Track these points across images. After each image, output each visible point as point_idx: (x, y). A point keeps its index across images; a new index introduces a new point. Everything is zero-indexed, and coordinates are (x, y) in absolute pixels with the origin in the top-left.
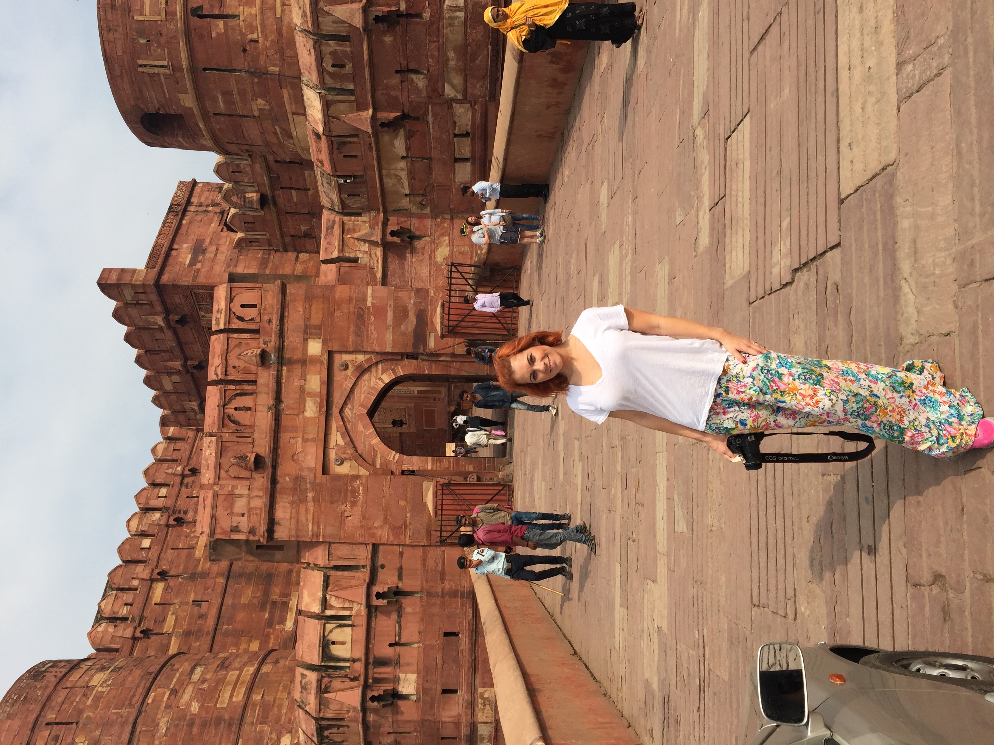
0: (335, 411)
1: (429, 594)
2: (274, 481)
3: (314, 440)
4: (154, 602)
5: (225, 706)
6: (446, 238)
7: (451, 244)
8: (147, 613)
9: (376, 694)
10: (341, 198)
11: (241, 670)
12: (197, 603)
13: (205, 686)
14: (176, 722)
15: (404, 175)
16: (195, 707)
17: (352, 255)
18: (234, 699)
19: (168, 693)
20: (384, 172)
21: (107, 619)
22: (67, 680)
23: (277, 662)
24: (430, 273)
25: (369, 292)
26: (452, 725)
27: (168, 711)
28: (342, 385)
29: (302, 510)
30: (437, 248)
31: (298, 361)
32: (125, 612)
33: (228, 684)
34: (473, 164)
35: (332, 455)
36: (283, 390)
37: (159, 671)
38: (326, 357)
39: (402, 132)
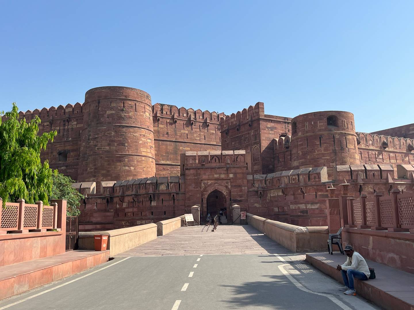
0: (216, 181)
1: (174, 207)
2: (199, 169)
3: (209, 177)
4: (167, 120)
5: (141, 150)
6: (261, 206)
7: (259, 208)
8: (164, 119)
9: (152, 196)
10: (268, 180)
11: (150, 152)
12: (167, 133)
13: (146, 144)
14: (137, 138)
15: (275, 195)
16: (141, 142)
17: (255, 183)
18: (143, 152)
19: (144, 134)
20: (275, 190)
21: (162, 107)
22: (146, 106)
23: (152, 162)
24: (252, 202)
25: (246, 188)
26: (145, 214)
27: (139, 135)
28: (223, 183)
29: (193, 176)
30: (258, 204)
31: (228, 172)
32: (164, 112)
33: (147, 150)
34: (278, 212)
35: (206, 182)
36: (221, 169)
37: (149, 130)
38: (229, 179)
39: (283, 194)
